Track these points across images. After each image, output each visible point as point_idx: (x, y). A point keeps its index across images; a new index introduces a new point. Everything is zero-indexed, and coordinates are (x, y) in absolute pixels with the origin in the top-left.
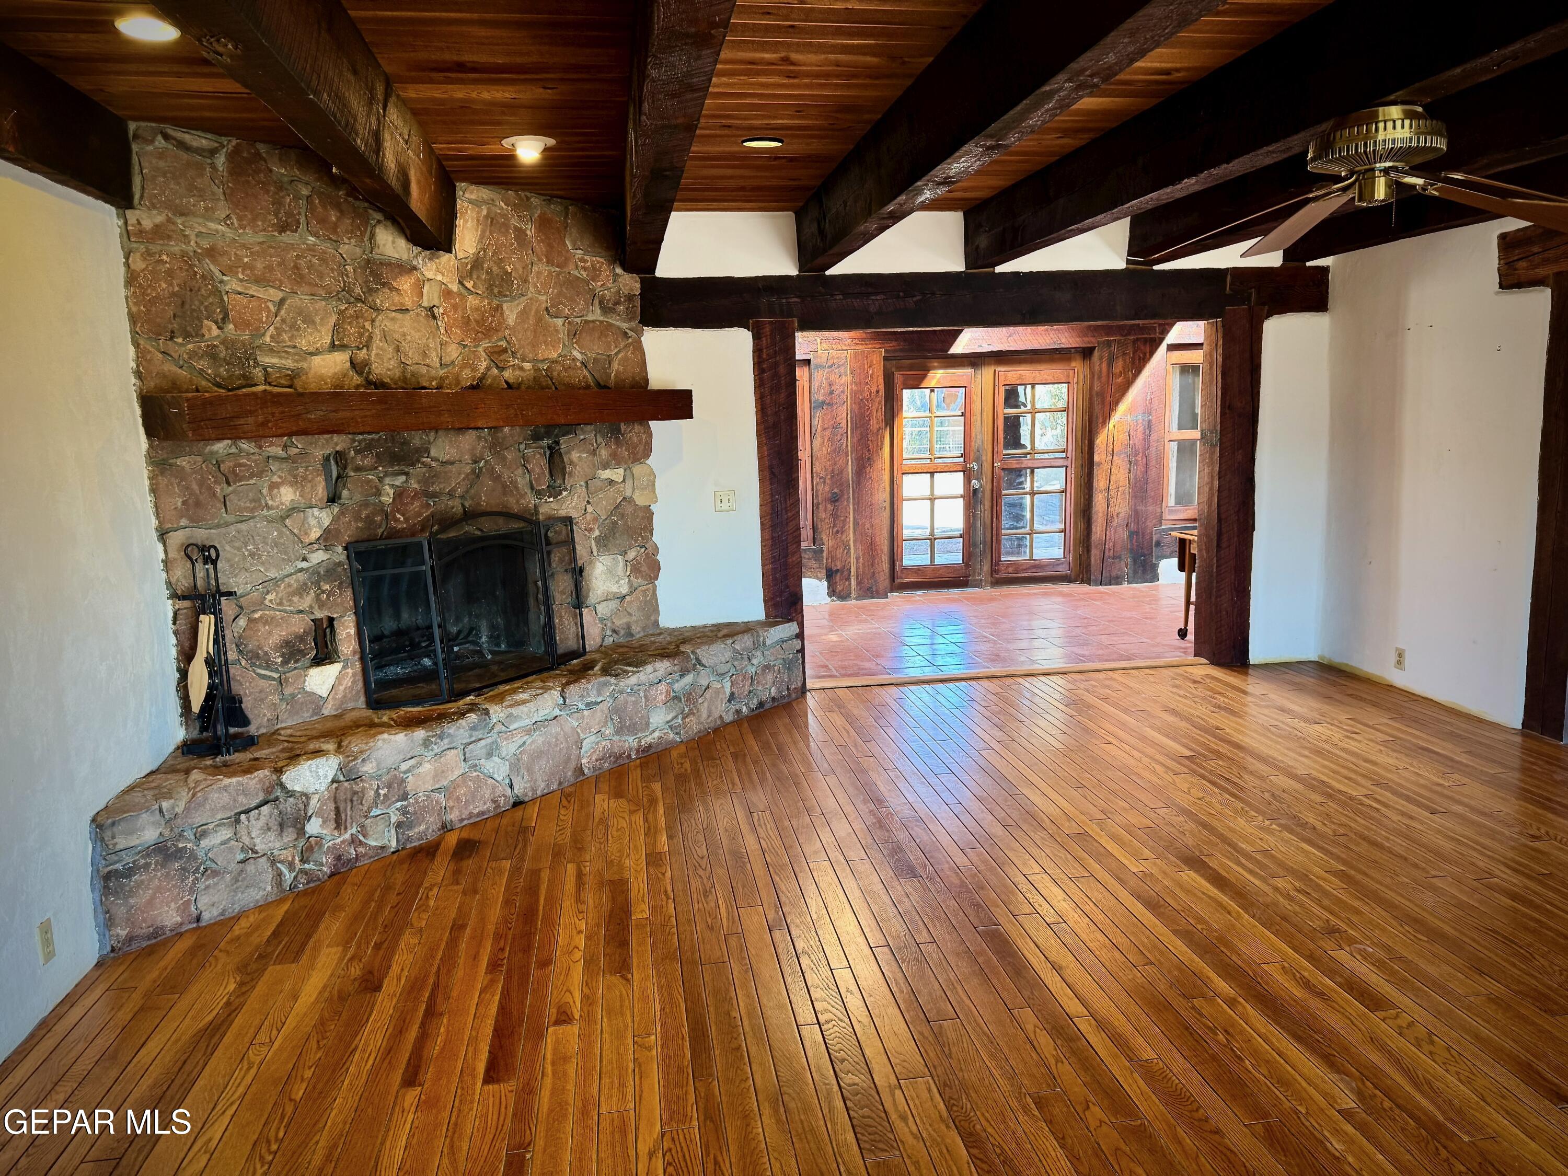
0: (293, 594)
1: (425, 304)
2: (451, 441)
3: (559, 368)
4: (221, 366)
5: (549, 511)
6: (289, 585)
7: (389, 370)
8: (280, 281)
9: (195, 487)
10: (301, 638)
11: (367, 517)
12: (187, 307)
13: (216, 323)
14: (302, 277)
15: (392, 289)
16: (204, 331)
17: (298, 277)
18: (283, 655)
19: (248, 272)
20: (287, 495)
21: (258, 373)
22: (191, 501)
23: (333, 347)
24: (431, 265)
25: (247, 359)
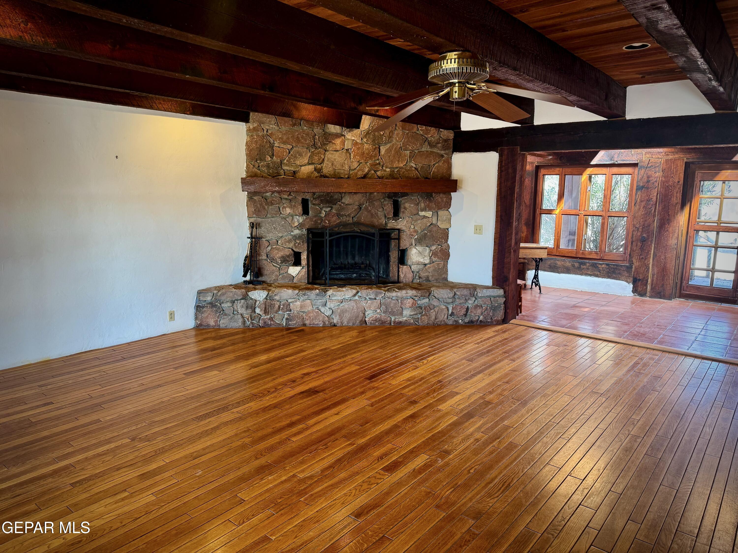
0: (287, 242)
1: (346, 148)
2: (350, 197)
3: (403, 170)
4: (270, 169)
5: (392, 226)
6: (286, 239)
7: (329, 171)
8: (292, 142)
9: (259, 205)
10: (288, 256)
11: (315, 220)
12: (261, 151)
13: (270, 156)
14: (299, 141)
15: (333, 143)
16: (266, 159)
17: (298, 140)
18: (281, 260)
19: (281, 140)
20: (288, 210)
21: (282, 171)
22: (257, 210)
23: (309, 164)
24: (350, 134)
25: (279, 168)
